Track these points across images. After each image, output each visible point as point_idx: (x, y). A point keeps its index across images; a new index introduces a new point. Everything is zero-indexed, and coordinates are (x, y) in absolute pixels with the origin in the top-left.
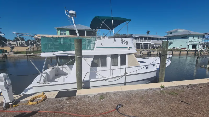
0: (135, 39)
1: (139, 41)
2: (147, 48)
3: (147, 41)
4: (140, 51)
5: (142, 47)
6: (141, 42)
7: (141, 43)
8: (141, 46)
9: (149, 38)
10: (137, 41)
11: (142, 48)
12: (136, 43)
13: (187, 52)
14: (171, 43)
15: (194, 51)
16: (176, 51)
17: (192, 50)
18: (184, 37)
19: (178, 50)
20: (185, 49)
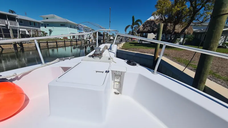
9: (12, 18)
13: (71, 42)
14: (51, 31)
15: (75, 40)
16: (60, 41)
17: (74, 39)
18: (63, 25)
19: (62, 40)
20: (66, 38)
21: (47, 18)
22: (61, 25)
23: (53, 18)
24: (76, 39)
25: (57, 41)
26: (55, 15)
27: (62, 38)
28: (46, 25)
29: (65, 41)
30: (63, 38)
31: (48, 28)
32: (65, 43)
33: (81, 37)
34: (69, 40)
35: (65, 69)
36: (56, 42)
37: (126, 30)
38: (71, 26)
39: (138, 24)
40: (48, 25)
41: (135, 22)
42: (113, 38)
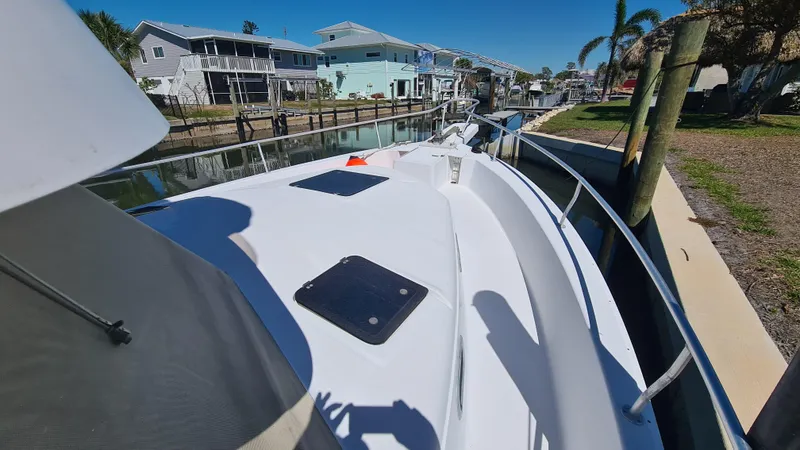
0: (194, 51)
1: (214, 63)
2: (263, 98)
3: (253, 66)
4: (236, 115)
5: (238, 96)
6: (228, 70)
7: (232, 75)
8: (231, 89)
9: (262, 51)
10: (204, 64)
11: (238, 101)
12: (206, 73)
13: (392, 107)
14: (340, 77)
15: (406, 103)
16: (365, 106)
17: (402, 100)
18: (373, 54)
19: (370, 102)
20: (380, 96)
21: (332, 37)
22: (368, 55)
23: (347, 33)
24: (408, 99)
25: (359, 107)
26: (353, 25)
27: (369, 98)
28: (330, 58)
29: (379, 105)
30: (373, 96)
31: (335, 68)
32: (377, 112)
33: (423, 92)
34: (389, 101)
35: (402, 153)
36: (356, 110)
37: (582, 58)
38: (395, 55)
39: (638, 31)
40: (334, 58)
41: (625, 23)
42: (542, 88)
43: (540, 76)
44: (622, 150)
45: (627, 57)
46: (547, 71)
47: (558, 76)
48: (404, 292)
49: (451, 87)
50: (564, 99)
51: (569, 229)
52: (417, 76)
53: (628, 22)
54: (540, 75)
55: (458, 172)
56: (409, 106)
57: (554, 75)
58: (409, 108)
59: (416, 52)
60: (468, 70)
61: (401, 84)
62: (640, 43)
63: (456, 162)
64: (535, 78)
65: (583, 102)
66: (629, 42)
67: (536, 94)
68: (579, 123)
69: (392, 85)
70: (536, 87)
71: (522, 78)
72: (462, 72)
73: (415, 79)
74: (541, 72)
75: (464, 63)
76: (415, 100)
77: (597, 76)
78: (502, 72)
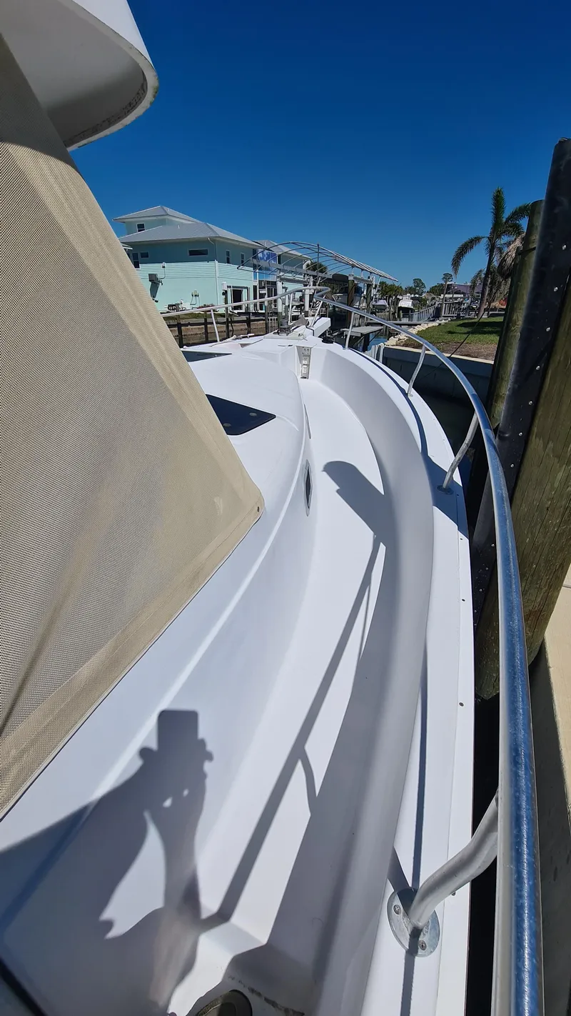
13: (227, 323)
14: (154, 282)
15: (244, 318)
16: (190, 321)
17: (239, 314)
18: (198, 251)
19: (197, 316)
21: (141, 227)
22: (193, 253)
23: (162, 222)
24: (247, 313)
25: (183, 322)
26: (169, 211)
27: (196, 311)
28: (139, 256)
30: (200, 309)
31: (147, 269)
33: (266, 303)
34: (222, 315)
35: (244, 345)
37: (456, 263)
38: (228, 253)
39: (516, 229)
40: (145, 255)
41: (504, 220)
42: (413, 304)
43: (411, 290)
44: (492, 362)
45: (504, 260)
46: (418, 283)
47: (433, 290)
48: (254, 414)
49: (302, 299)
50: (437, 315)
51: (416, 398)
52: (257, 284)
53: (507, 221)
54: (411, 288)
55: (308, 365)
56: (248, 322)
57: (428, 289)
58: (249, 325)
59: (255, 251)
60: (320, 274)
61: (237, 295)
62: (518, 243)
63: (304, 354)
64: (404, 293)
65: (458, 317)
66: (509, 244)
67: (406, 311)
68: (449, 337)
69: (225, 293)
70: (406, 302)
71: (389, 291)
72: (314, 277)
73: (255, 288)
74: (412, 285)
75: (316, 267)
76: (256, 314)
77: (473, 287)
78: (363, 275)
